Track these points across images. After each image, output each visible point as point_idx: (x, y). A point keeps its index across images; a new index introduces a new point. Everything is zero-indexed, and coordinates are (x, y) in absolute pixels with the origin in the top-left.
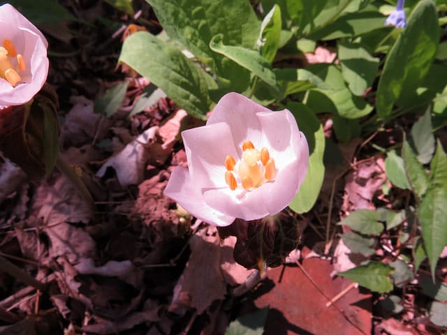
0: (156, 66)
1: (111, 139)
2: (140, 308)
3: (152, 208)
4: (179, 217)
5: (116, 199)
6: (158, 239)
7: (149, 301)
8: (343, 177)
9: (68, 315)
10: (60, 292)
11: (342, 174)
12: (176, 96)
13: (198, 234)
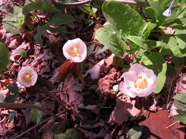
0: (107, 41)
1: (88, 63)
2: (98, 121)
3: (104, 88)
4: (113, 92)
5: (90, 84)
6: (105, 98)
7: (101, 119)
8: (176, 80)
9: (75, 121)
10: (73, 114)
11: (176, 78)
12: (113, 51)
13: (119, 98)
